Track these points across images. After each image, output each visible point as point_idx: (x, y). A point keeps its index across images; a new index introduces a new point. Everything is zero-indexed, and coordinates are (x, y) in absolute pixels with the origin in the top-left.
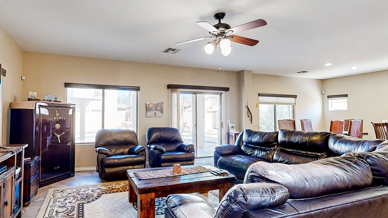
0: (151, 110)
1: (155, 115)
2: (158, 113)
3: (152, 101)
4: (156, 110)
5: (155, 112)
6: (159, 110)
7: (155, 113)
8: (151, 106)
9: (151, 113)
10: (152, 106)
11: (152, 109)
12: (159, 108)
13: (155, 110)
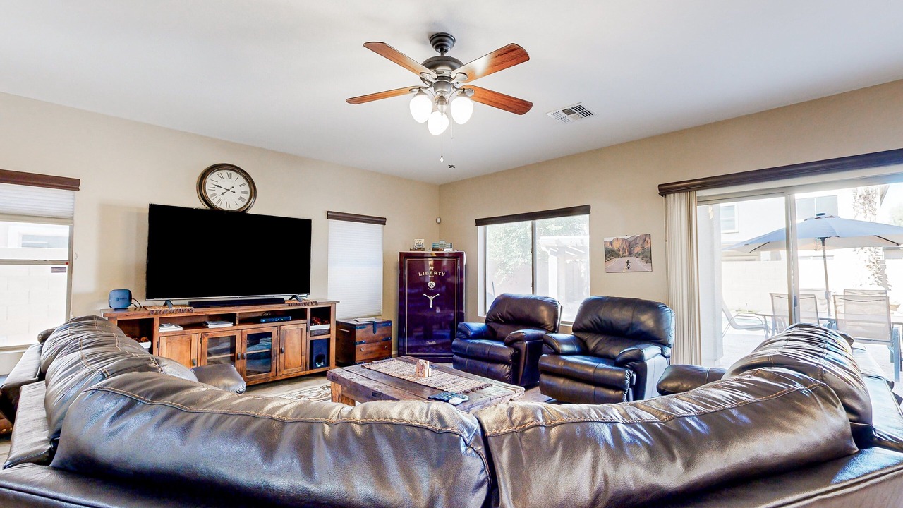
0: (618, 256)
1: (629, 268)
2: (636, 262)
3: (619, 233)
4: (630, 254)
5: (627, 259)
6: (638, 255)
7: (628, 262)
8: (616, 246)
9: (618, 263)
10: (618, 246)
11: (620, 253)
12: (638, 249)
13: (627, 254)
